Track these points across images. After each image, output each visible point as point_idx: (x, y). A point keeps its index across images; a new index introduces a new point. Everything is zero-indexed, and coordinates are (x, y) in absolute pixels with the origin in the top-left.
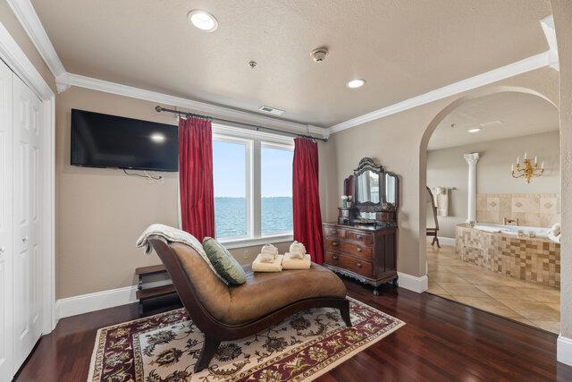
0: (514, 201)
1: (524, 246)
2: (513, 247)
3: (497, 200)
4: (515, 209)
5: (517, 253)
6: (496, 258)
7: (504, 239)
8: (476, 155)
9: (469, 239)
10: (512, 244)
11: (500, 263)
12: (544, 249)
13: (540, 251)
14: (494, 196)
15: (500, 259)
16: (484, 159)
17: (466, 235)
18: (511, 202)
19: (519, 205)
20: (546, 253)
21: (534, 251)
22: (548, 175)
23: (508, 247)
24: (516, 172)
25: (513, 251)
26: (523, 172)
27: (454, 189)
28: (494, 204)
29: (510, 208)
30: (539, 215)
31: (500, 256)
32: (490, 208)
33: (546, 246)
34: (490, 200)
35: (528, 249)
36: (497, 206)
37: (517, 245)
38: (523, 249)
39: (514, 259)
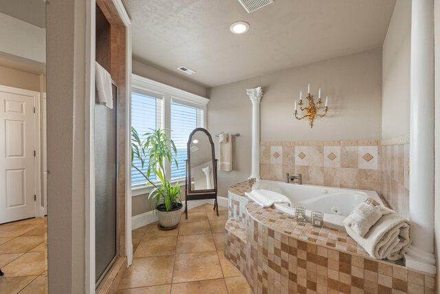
0: (298, 150)
1: (303, 255)
2: (285, 255)
3: (280, 149)
4: (298, 162)
5: (291, 269)
6: (260, 271)
7: (271, 233)
8: (258, 89)
9: (238, 214)
10: (284, 247)
11: (265, 283)
12: (341, 270)
13: (334, 274)
14: (277, 144)
15: (265, 274)
16: (268, 96)
17: (235, 206)
18: (294, 152)
19: (302, 156)
20: (345, 279)
21: (321, 270)
22: (332, 116)
23: (277, 252)
24: (299, 111)
25: (285, 264)
26: (306, 113)
27: (238, 135)
28: (277, 155)
29: (293, 159)
30: (322, 169)
31: (266, 268)
32: (273, 161)
33: (345, 261)
34: (273, 149)
35: (309, 264)
36: (281, 157)
37: (291, 251)
38: (301, 263)
39: (286, 281)
